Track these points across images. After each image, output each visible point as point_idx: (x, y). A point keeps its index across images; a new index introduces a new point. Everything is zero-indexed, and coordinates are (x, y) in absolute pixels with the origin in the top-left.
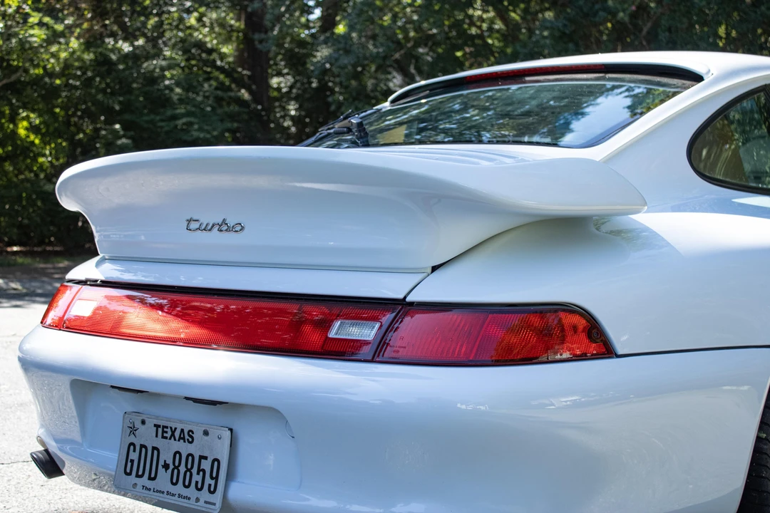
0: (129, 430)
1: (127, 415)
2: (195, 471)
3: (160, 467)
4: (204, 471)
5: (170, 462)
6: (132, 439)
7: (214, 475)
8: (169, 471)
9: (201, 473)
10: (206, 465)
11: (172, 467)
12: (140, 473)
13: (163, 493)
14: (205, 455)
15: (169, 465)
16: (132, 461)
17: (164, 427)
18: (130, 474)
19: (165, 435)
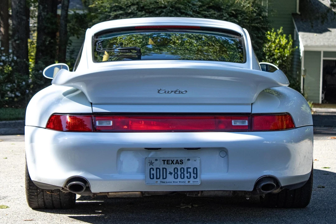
0: (149, 164)
1: (147, 159)
2: (185, 173)
3: (168, 174)
4: (190, 173)
5: (172, 171)
6: (151, 166)
7: (195, 173)
8: (173, 175)
9: (189, 173)
10: (191, 170)
11: (173, 173)
12: (158, 177)
13: (171, 182)
14: (189, 167)
15: (172, 173)
16: (153, 174)
17: (167, 160)
18: (153, 178)
19: (168, 163)
